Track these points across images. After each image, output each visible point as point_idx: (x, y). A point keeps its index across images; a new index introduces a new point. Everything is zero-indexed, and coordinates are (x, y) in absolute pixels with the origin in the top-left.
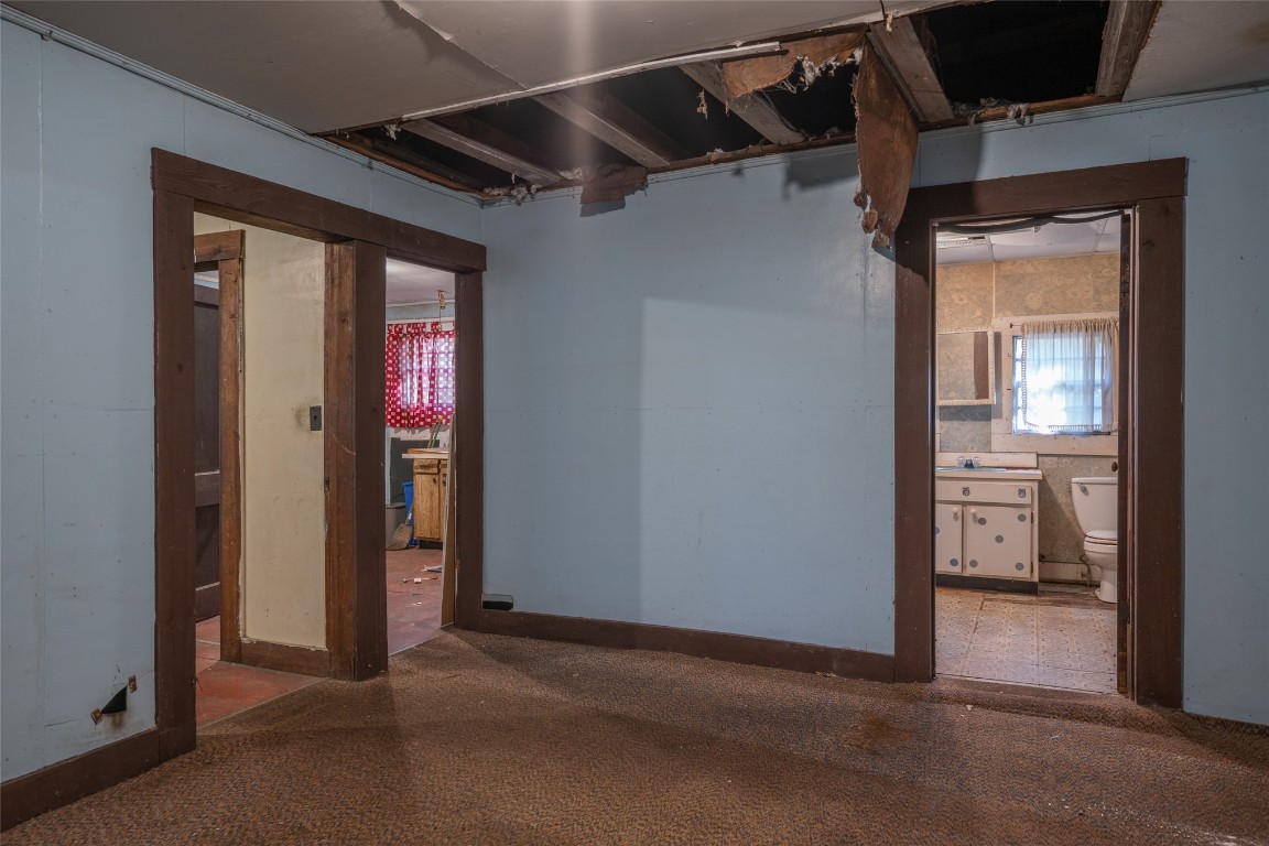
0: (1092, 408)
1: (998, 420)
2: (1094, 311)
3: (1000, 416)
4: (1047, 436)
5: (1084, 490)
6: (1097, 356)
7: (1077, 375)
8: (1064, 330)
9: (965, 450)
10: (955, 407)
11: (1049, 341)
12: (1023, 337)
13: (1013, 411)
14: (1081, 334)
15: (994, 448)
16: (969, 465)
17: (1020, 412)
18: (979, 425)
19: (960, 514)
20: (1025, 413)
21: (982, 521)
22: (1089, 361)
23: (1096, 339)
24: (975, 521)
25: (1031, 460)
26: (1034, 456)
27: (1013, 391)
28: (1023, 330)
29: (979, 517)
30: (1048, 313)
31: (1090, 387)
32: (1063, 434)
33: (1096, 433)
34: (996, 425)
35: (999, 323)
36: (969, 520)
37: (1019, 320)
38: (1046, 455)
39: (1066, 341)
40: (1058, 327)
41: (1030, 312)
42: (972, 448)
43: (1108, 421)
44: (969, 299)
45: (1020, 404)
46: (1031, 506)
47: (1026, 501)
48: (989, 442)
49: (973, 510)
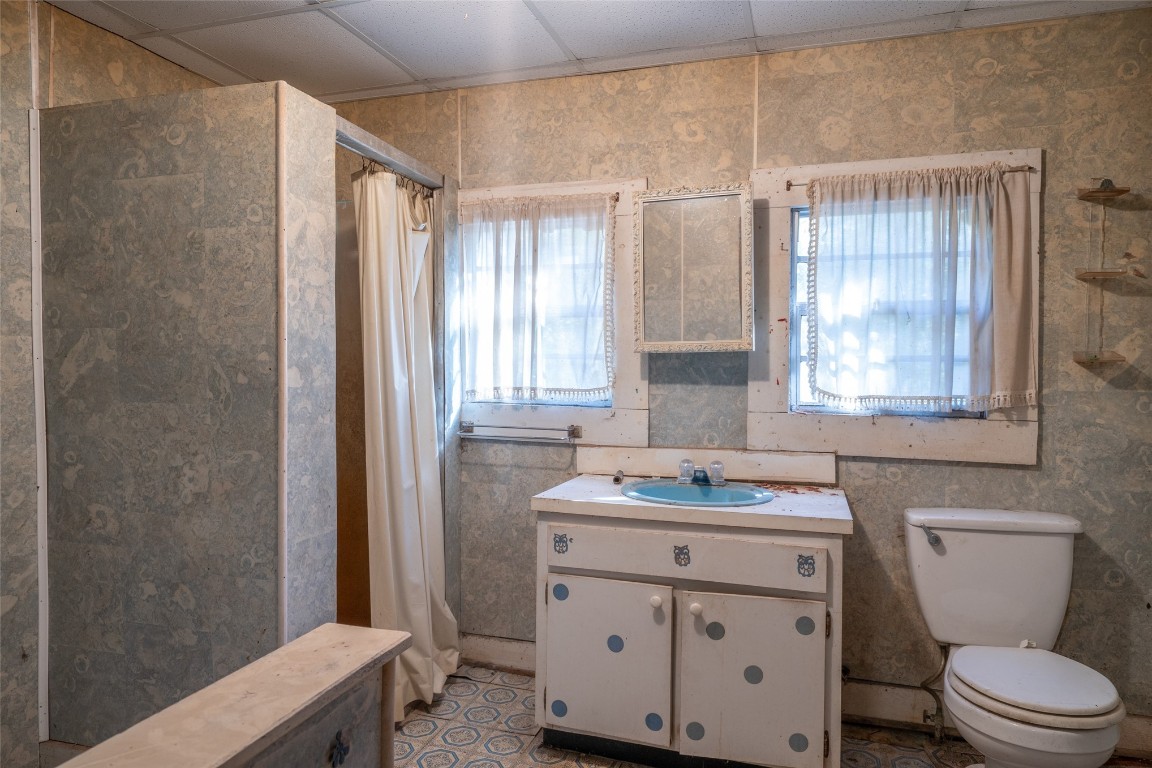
0: (951, 361)
1: (761, 384)
2: (957, 149)
3: (764, 376)
4: (856, 418)
5: (935, 542)
6: (961, 248)
7: (922, 291)
8: (895, 192)
9: (696, 444)
10: (678, 355)
11: (863, 219)
12: (811, 212)
13: (789, 366)
14: (930, 201)
15: (753, 440)
16: (702, 480)
17: (804, 368)
18: (724, 393)
19: (667, 609)
20: (813, 370)
21: (715, 631)
22: (946, 258)
23: (961, 212)
24: (699, 631)
25: (825, 470)
26: (831, 459)
27: (790, 324)
28: (811, 195)
29: (708, 620)
30: (863, 157)
31: (947, 316)
32: (888, 414)
33: (957, 414)
34: (756, 393)
35: (766, 181)
36: (687, 625)
37: (803, 173)
38: (855, 459)
39: (897, 217)
40: (883, 187)
41: (826, 156)
42: (711, 440)
43: (983, 390)
44: (708, 132)
45: (804, 352)
46: (826, 598)
47: (816, 584)
48: (743, 430)
49: (694, 603)
